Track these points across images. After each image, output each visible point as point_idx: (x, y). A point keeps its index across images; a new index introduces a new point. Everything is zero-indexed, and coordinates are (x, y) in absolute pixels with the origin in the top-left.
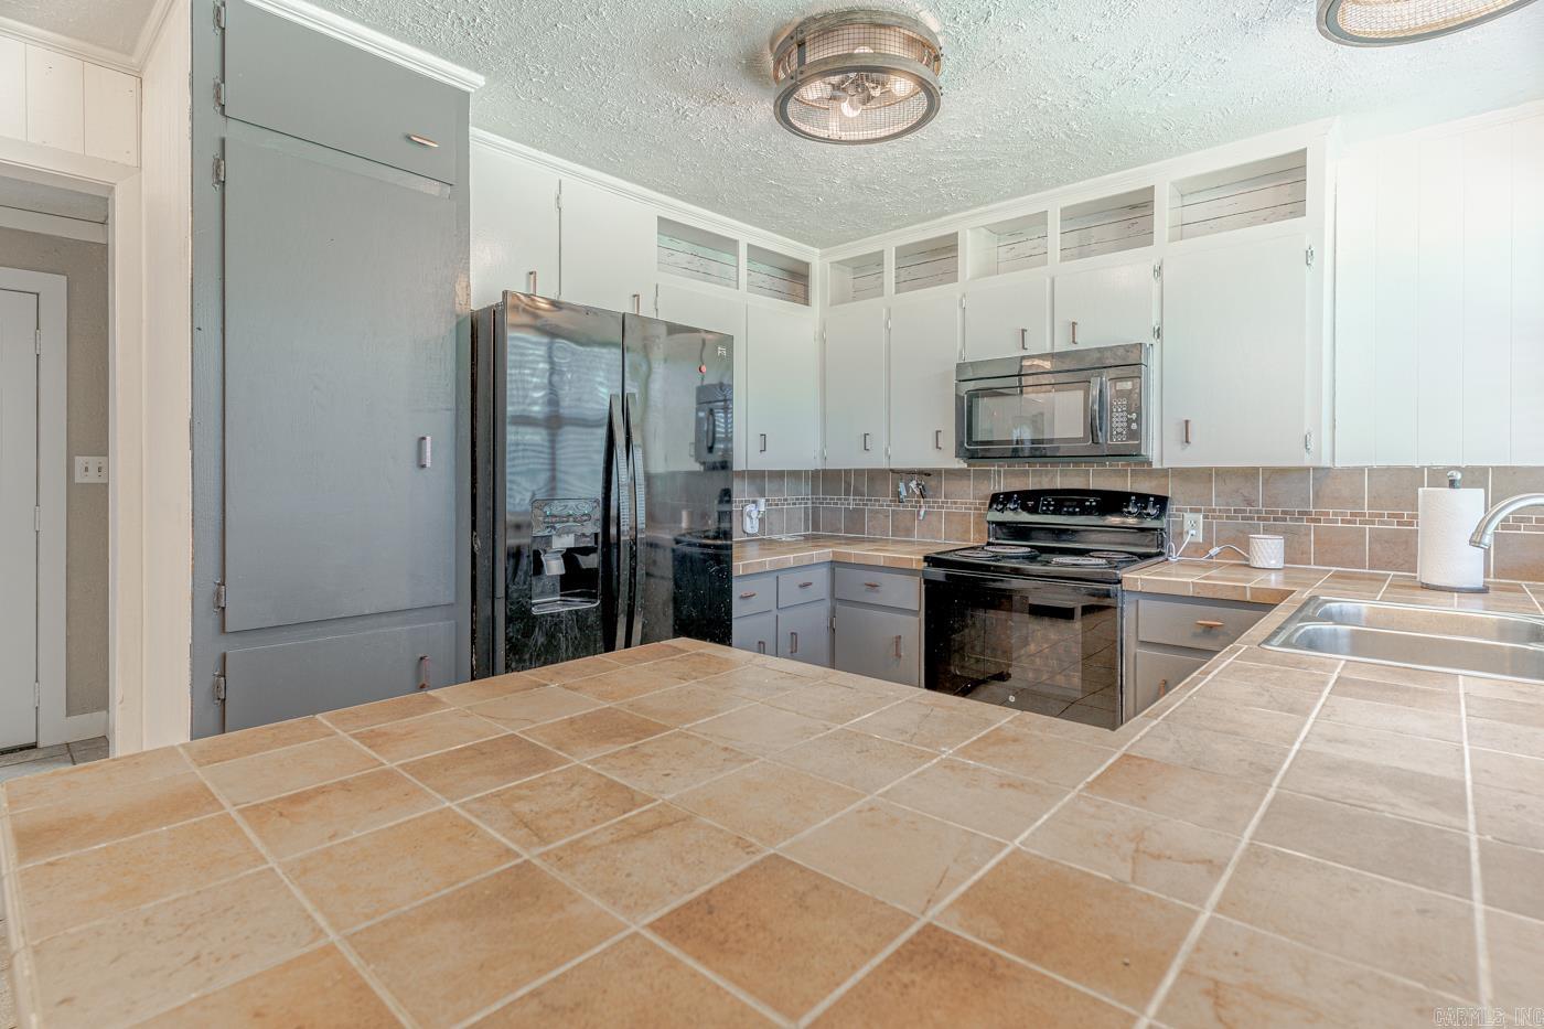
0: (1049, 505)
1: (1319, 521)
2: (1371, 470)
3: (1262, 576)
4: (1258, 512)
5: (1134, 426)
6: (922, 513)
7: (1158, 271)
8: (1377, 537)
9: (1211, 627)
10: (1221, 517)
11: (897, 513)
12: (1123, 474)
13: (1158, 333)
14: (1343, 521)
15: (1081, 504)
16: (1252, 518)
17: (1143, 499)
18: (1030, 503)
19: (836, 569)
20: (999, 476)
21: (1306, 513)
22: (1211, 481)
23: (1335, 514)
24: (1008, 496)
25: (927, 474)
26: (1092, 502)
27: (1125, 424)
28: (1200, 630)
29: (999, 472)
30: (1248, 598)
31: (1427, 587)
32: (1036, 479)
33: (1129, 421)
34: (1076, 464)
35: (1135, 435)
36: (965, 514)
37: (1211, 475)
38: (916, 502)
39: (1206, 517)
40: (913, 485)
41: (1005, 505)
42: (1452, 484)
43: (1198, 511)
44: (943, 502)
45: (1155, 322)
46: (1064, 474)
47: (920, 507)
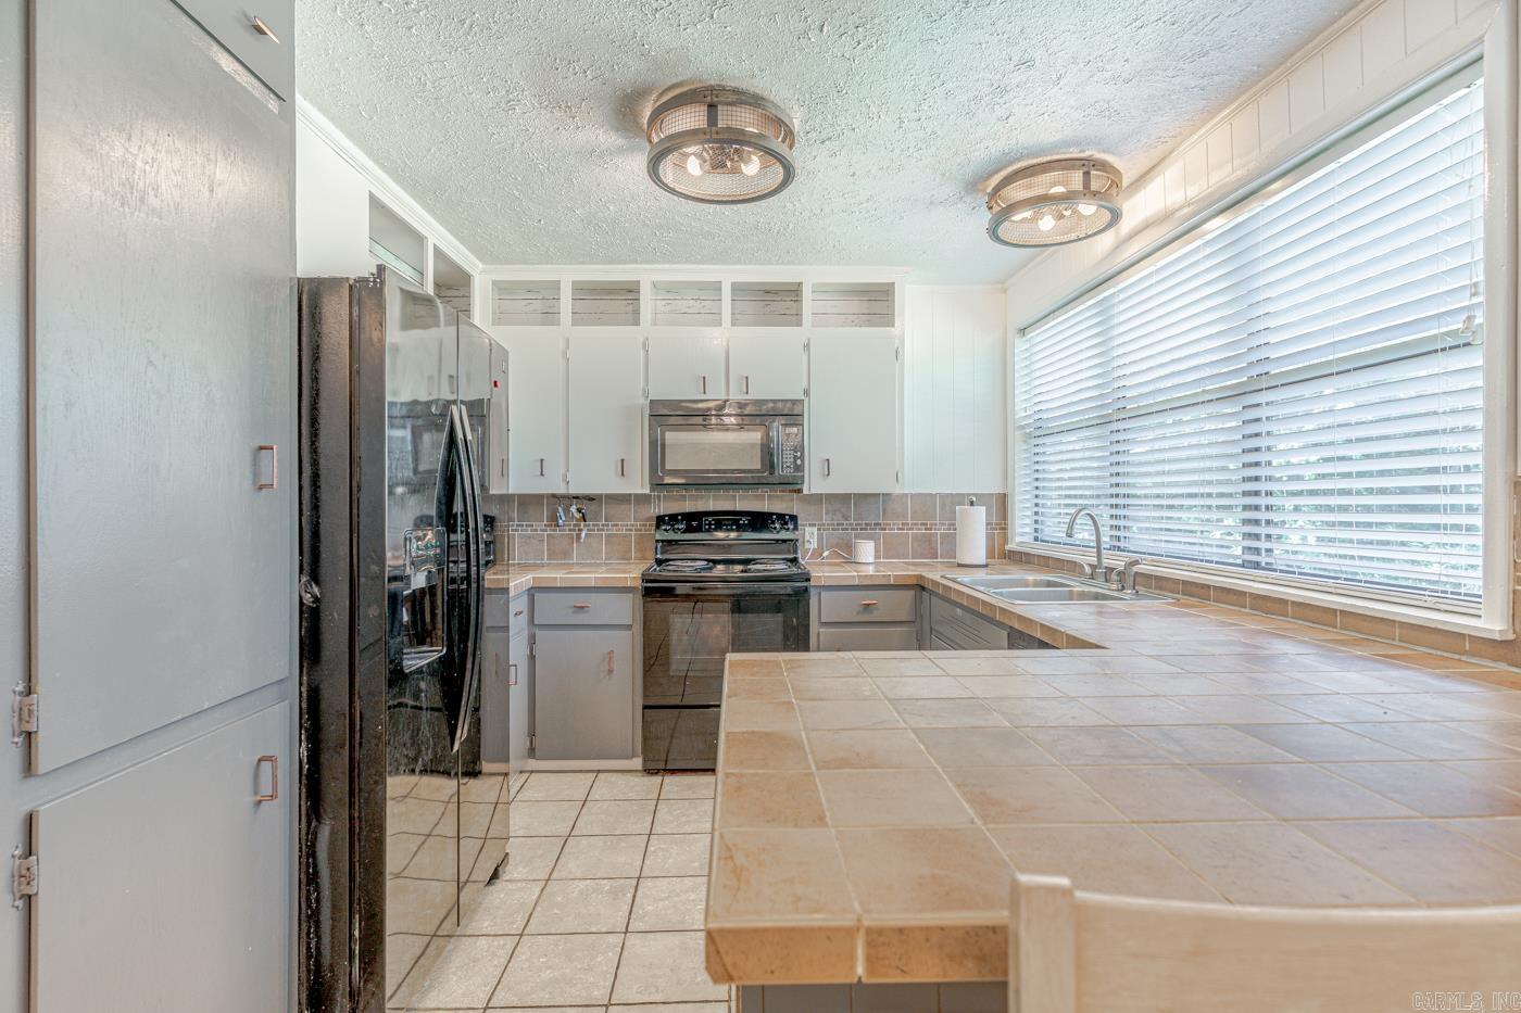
0: (710, 524)
1: (885, 529)
2: (912, 495)
3: (863, 568)
4: (851, 524)
5: (799, 462)
6: (583, 535)
7: (807, 346)
8: (915, 538)
9: (868, 605)
10: (828, 529)
11: (553, 537)
12: (762, 498)
13: (807, 392)
14: (898, 529)
15: (736, 522)
16: (847, 529)
17: (781, 517)
18: (694, 524)
19: (536, 595)
20: (659, 500)
21: (879, 524)
22: (822, 503)
23: (894, 524)
24: (673, 518)
25: (590, 498)
26: (744, 520)
27: (792, 460)
28: (861, 609)
29: (659, 497)
30: (892, 582)
31: (960, 565)
32: (693, 503)
33: (795, 458)
34: (726, 490)
35: (799, 468)
36: (625, 536)
37: (822, 500)
38: (574, 525)
39: (819, 529)
40: (573, 509)
41: (673, 525)
42: (972, 504)
43: (814, 525)
44: (603, 525)
45: (804, 384)
46: (716, 498)
47: (580, 530)
